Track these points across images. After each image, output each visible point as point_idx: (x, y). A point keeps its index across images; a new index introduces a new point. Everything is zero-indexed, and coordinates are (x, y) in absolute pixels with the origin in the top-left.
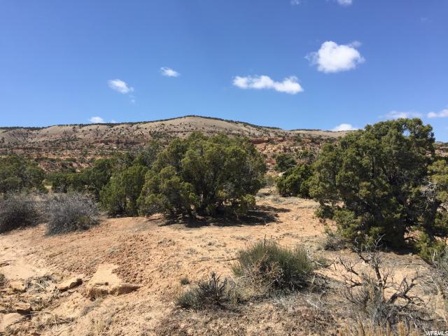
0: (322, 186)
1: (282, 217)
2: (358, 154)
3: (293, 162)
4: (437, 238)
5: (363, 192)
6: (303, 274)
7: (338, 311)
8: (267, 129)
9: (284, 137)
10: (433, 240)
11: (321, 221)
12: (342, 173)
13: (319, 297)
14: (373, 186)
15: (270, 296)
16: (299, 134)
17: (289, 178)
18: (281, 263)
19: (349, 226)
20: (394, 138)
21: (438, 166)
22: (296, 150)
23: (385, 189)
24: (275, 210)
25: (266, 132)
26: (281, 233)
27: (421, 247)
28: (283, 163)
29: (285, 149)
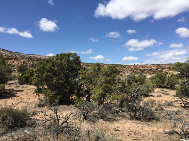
0: (37, 79)
1: (19, 94)
2: (53, 66)
3: (27, 69)
4: (81, 98)
5: (54, 81)
6: (24, 119)
7: (40, 134)
8: (15, 53)
9: (23, 57)
10: (80, 99)
11: (37, 95)
12: (46, 73)
13: (31, 129)
14: (58, 79)
15: (7, 133)
16: (31, 56)
17: (24, 76)
18: (13, 116)
19: (48, 96)
20: (67, 60)
21: (81, 71)
22: (29, 63)
23: (63, 80)
24: (16, 91)
25: (14, 54)
26: (18, 101)
27: (75, 102)
28: (21, 69)
29: (24, 63)
